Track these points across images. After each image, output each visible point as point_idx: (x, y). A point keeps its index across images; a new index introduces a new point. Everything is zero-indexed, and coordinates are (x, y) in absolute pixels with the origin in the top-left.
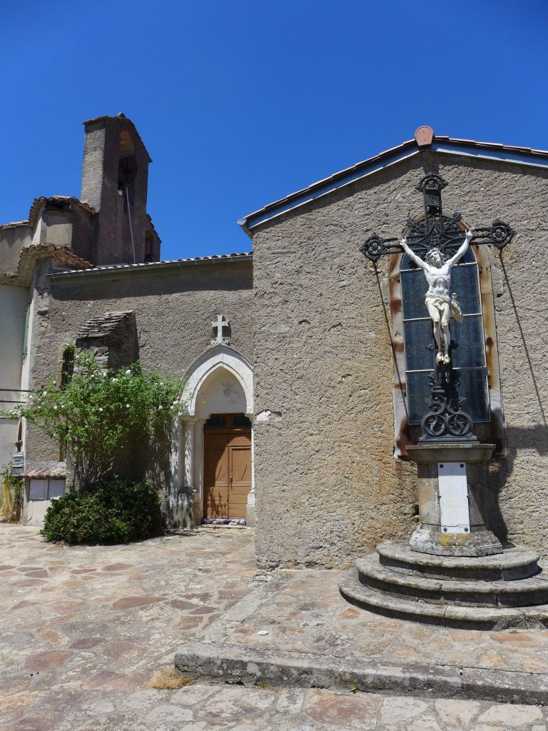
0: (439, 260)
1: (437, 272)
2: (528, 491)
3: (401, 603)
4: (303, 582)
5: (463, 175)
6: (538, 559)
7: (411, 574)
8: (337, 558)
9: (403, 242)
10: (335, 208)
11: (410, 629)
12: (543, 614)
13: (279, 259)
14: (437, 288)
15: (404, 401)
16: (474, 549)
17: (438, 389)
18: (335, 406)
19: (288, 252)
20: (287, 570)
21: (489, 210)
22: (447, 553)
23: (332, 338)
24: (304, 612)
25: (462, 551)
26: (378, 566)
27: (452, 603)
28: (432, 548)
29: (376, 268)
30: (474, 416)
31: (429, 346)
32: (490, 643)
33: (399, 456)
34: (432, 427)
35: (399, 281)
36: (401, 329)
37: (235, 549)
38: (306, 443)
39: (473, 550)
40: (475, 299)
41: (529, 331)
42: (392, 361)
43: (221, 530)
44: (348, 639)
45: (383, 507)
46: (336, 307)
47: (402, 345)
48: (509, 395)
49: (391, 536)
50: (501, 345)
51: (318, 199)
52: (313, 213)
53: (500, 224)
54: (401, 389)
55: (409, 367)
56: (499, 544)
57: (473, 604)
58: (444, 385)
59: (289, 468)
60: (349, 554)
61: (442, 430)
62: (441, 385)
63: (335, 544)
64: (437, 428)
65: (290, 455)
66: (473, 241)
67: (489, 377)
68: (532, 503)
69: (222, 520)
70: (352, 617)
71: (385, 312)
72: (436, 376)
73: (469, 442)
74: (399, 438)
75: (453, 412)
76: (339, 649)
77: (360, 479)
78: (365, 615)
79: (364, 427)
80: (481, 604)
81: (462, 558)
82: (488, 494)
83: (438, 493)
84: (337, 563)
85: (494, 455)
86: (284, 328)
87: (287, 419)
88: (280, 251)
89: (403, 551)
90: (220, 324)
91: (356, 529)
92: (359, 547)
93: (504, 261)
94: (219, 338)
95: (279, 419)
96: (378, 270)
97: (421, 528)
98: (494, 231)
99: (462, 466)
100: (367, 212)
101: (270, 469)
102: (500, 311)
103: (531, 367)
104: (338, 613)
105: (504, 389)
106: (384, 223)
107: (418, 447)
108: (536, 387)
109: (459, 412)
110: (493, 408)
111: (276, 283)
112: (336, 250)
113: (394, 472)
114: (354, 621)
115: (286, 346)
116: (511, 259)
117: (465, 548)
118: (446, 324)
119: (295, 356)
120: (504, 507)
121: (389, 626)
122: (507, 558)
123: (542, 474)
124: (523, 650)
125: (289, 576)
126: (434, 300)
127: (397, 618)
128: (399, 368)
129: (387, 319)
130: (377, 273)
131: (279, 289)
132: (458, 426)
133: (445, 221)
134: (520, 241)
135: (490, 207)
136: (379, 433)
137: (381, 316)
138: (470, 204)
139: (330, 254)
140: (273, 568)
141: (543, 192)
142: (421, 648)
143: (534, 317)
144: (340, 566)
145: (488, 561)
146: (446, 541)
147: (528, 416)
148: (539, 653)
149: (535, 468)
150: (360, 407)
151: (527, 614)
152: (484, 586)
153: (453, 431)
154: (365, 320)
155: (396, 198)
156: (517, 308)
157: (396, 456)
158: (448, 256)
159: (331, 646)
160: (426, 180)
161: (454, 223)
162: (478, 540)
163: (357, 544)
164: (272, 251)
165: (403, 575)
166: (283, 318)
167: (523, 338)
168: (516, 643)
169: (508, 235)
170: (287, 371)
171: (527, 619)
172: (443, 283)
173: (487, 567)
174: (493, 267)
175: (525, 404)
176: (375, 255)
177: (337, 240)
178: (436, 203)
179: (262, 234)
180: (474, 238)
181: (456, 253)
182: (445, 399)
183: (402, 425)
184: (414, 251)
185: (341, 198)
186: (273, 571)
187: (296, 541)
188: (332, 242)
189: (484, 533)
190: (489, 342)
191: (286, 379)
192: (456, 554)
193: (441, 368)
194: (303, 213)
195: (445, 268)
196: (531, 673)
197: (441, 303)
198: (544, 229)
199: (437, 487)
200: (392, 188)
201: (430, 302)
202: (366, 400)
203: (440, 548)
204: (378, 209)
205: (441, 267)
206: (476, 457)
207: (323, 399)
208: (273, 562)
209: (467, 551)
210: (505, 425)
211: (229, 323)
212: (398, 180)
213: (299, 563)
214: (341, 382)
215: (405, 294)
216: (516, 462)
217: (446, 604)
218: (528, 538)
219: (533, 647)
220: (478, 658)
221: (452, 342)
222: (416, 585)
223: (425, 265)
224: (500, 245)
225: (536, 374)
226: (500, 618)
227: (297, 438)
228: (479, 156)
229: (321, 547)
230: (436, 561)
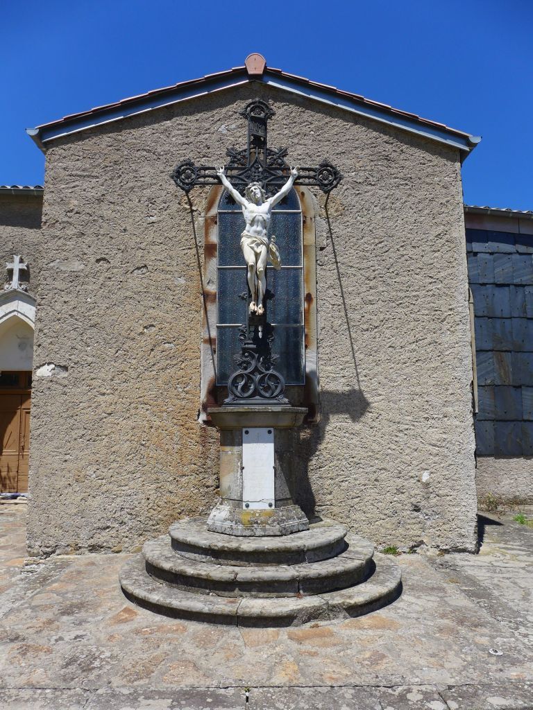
0: (259, 195)
1: (256, 210)
2: (338, 459)
3: (188, 599)
4: (79, 572)
5: (294, 114)
6: (345, 535)
7: (204, 560)
8: (127, 539)
9: (221, 172)
10: (149, 132)
11: (194, 634)
12: (348, 601)
13: (77, 183)
14: (255, 228)
15: (213, 359)
16: (278, 527)
17: (248, 344)
18: (134, 362)
19: (88, 176)
20: (66, 556)
21: (318, 156)
22: (248, 533)
23: (135, 281)
24: (65, 618)
25: (265, 530)
26: (168, 551)
27: (248, 594)
28: (231, 528)
29: (191, 205)
30: (288, 378)
31: (242, 295)
32: (287, 645)
33: (204, 421)
34: (239, 387)
35: (216, 223)
36: (215, 277)
37: (14, 530)
38: (96, 404)
39: (276, 529)
40: (297, 251)
41: (350, 289)
42: (202, 312)
43: (5, 506)
44: (112, 657)
45: (184, 480)
46: (142, 246)
47: (215, 295)
48: (325, 357)
49: (191, 512)
50: (321, 302)
51: (130, 117)
52: (122, 133)
53: (327, 166)
54: (211, 344)
55: (222, 319)
56: (305, 520)
57: (272, 595)
58: (256, 339)
59: (74, 434)
60: (141, 535)
61: (251, 392)
62: (253, 339)
63: (125, 523)
64: (245, 388)
65: (75, 417)
66: (298, 181)
67: (306, 336)
68: (342, 472)
69: (9, 494)
70: (125, 621)
71: (198, 257)
72: (247, 328)
73: (279, 405)
74: (205, 400)
75: (264, 371)
76: (92, 676)
77: (158, 447)
78: (144, 615)
79: (166, 387)
80: (281, 594)
81: (264, 538)
82: (298, 463)
83: (241, 463)
84: (126, 545)
85: (305, 421)
86: (77, 266)
87: (75, 375)
88: (79, 173)
89: (199, 532)
90: (16, 266)
91: (151, 505)
92: (153, 525)
93: (329, 213)
94: (15, 283)
95: (65, 374)
96: (194, 208)
97: (221, 504)
98: (321, 173)
99: (270, 432)
100: (186, 141)
101: (49, 435)
102: (322, 265)
103: (349, 328)
104: (110, 616)
105: (321, 350)
106: (204, 156)
107: (221, 409)
108: (353, 349)
109: (271, 372)
110: (308, 370)
111: (71, 211)
112: (147, 179)
113: (198, 439)
114: (126, 628)
115: (79, 287)
116: (337, 211)
117: (267, 527)
118: (262, 269)
119: (89, 300)
120: (313, 477)
121: (170, 631)
122: (312, 536)
123: (354, 441)
124: (323, 651)
125: (64, 565)
126: (250, 240)
127: (181, 618)
128: (209, 321)
129: (199, 264)
130: (192, 211)
131: (74, 219)
132: (269, 387)
133: (270, 155)
134: (346, 193)
135: (319, 154)
136: (183, 395)
137: (194, 260)
138: (298, 147)
139: (140, 184)
140: (48, 554)
141: (373, 145)
142: (203, 662)
143: (355, 275)
144: (130, 548)
145: (293, 541)
146: (246, 518)
147: (343, 380)
148: (342, 654)
149: (347, 435)
150: (163, 363)
151: (330, 602)
152: (286, 572)
153: (263, 392)
154: (174, 263)
155: (220, 129)
156: (339, 264)
157: (200, 421)
158: (270, 194)
159: (84, 671)
160: (252, 106)
161: (279, 158)
162: (283, 516)
163: (151, 523)
164: (69, 173)
165: (194, 562)
166: (77, 253)
167: (343, 297)
168: (317, 641)
169: (335, 179)
170: (78, 318)
171: (330, 608)
172: (261, 223)
173: (290, 549)
174: (318, 218)
175: (341, 367)
176: (187, 184)
177: (149, 169)
178: (260, 133)
179: (58, 150)
180: (299, 177)
181: (278, 192)
182: (257, 355)
183: (209, 386)
184: (232, 184)
185: (158, 121)
186: (47, 559)
187: (79, 521)
188: (143, 170)
189: (290, 507)
190: (309, 298)
191: (76, 326)
192: (257, 534)
193: (253, 319)
194: (111, 132)
195: (265, 207)
196: (332, 687)
197: (258, 245)
198: (371, 184)
199: (240, 457)
200: (216, 118)
201: (246, 242)
202: (171, 355)
203: (240, 527)
204: (198, 139)
205: (260, 205)
206: (285, 422)
207: (119, 352)
208: (48, 547)
209: (269, 529)
210: (319, 389)
211: (27, 266)
212: (224, 110)
213: (80, 547)
214: (142, 333)
215: (222, 237)
216: (328, 428)
217: (241, 596)
218: (335, 510)
219: (335, 645)
220: (271, 670)
221: (267, 290)
222: (207, 575)
223: (244, 200)
224: (327, 188)
225: (354, 335)
226: (300, 611)
227: (85, 398)
228: (312, 97)
229: (108, 527)
230: (233, 544)
